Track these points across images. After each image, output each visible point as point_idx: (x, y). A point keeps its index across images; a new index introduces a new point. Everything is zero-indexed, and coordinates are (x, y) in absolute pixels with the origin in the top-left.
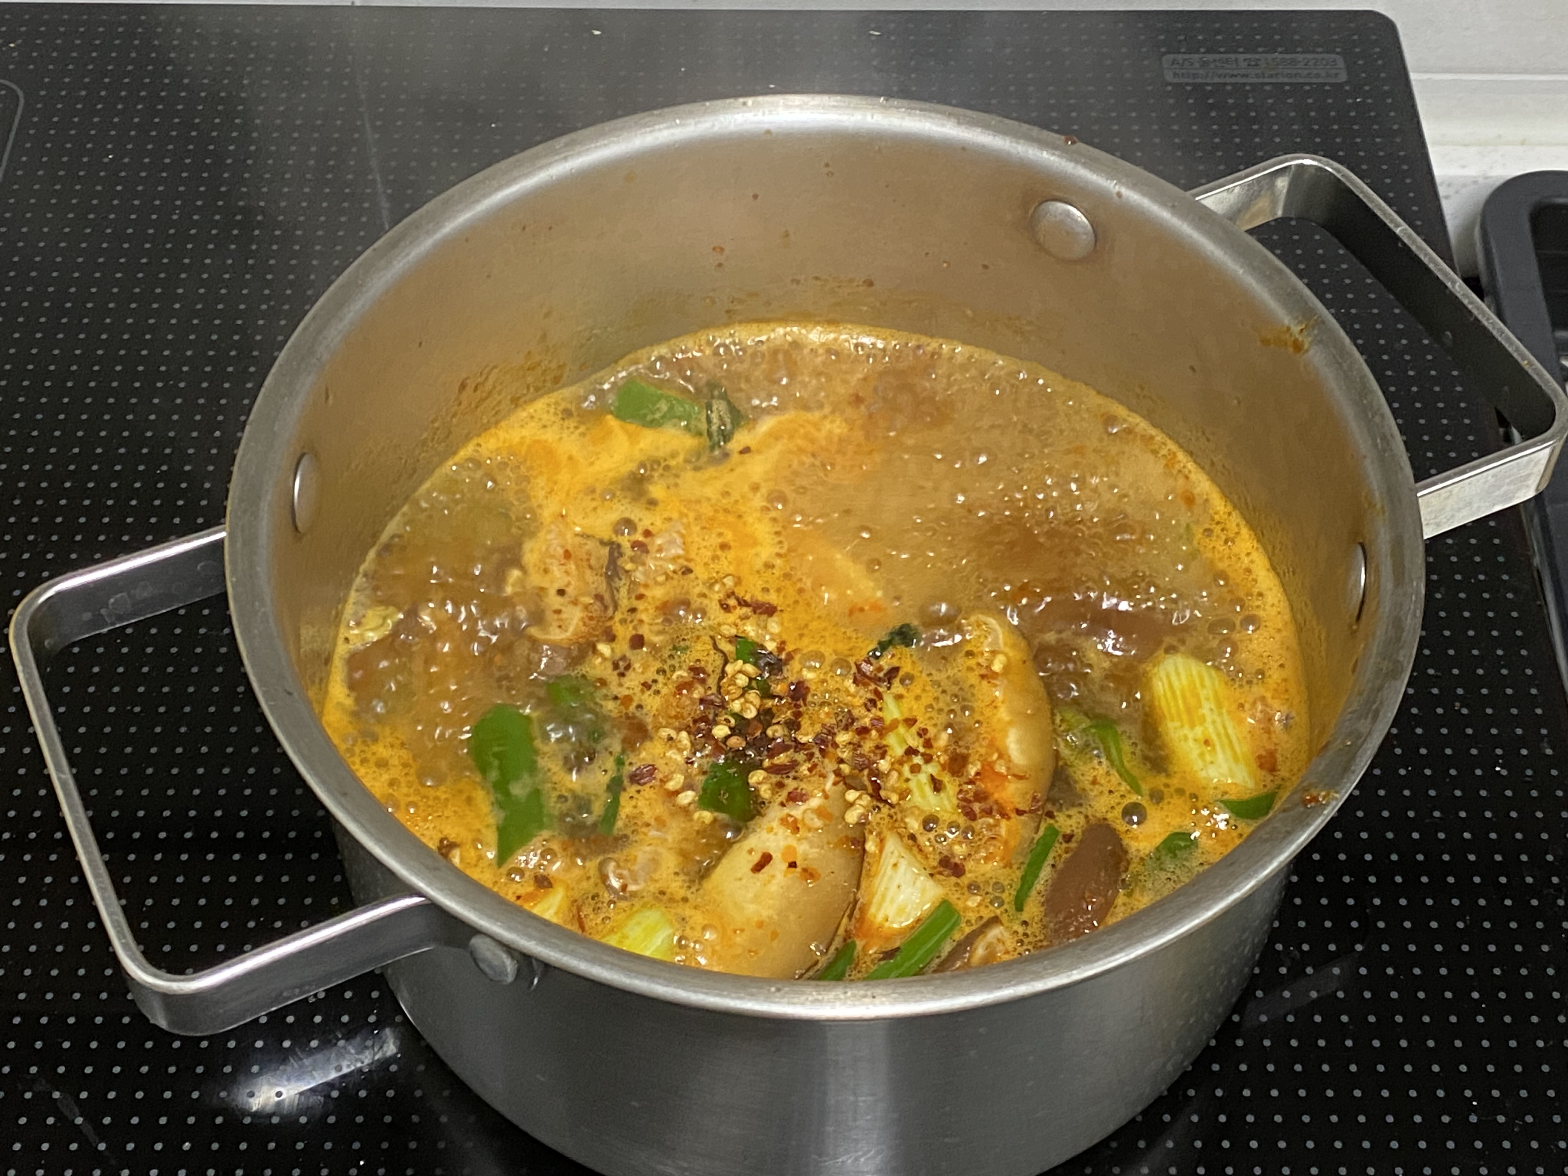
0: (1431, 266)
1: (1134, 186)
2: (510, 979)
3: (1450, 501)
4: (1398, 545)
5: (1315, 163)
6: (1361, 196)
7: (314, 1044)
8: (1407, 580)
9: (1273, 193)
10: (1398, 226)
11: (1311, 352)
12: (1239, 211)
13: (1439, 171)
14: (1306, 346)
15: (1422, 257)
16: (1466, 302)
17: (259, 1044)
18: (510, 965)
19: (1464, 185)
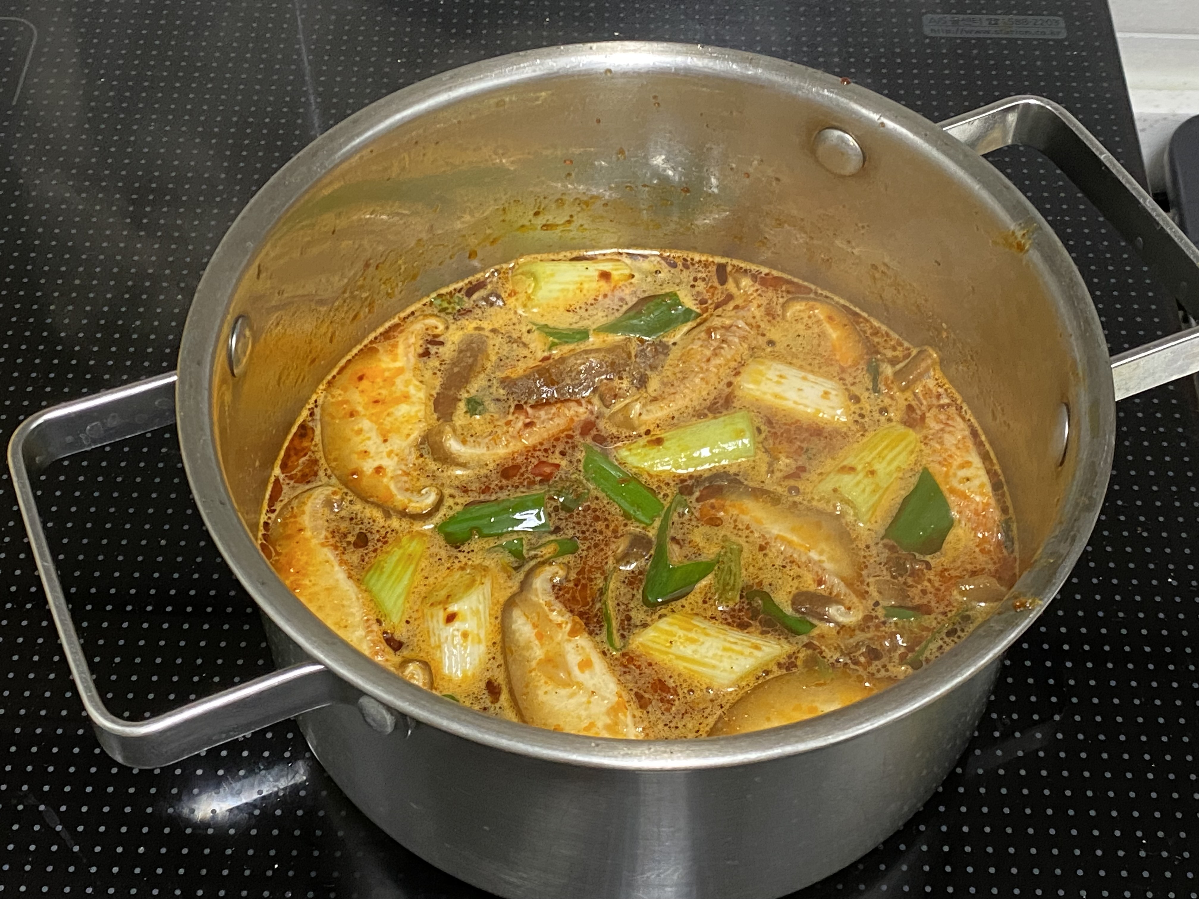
0: (1127, 186)
1: (895, 120)
2: (389, 730)
3: (1137, 371)
4: (1095, 405)
5: (1038, 103)
6: (1074, 129)
7: (242, 773)
8: (1101, 433)
9: (1005, 126)
10: (1102, 153)
11: (1031, 251)
12: (978, 139)
13: (1137, 109)
14: (1027, 247)
15: (1120, 178)
16: (1154, 214)
17: (199, 772)
18: (389, 720)
19: (1157, 121)
